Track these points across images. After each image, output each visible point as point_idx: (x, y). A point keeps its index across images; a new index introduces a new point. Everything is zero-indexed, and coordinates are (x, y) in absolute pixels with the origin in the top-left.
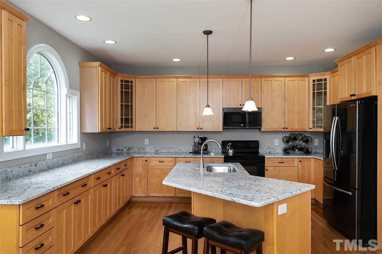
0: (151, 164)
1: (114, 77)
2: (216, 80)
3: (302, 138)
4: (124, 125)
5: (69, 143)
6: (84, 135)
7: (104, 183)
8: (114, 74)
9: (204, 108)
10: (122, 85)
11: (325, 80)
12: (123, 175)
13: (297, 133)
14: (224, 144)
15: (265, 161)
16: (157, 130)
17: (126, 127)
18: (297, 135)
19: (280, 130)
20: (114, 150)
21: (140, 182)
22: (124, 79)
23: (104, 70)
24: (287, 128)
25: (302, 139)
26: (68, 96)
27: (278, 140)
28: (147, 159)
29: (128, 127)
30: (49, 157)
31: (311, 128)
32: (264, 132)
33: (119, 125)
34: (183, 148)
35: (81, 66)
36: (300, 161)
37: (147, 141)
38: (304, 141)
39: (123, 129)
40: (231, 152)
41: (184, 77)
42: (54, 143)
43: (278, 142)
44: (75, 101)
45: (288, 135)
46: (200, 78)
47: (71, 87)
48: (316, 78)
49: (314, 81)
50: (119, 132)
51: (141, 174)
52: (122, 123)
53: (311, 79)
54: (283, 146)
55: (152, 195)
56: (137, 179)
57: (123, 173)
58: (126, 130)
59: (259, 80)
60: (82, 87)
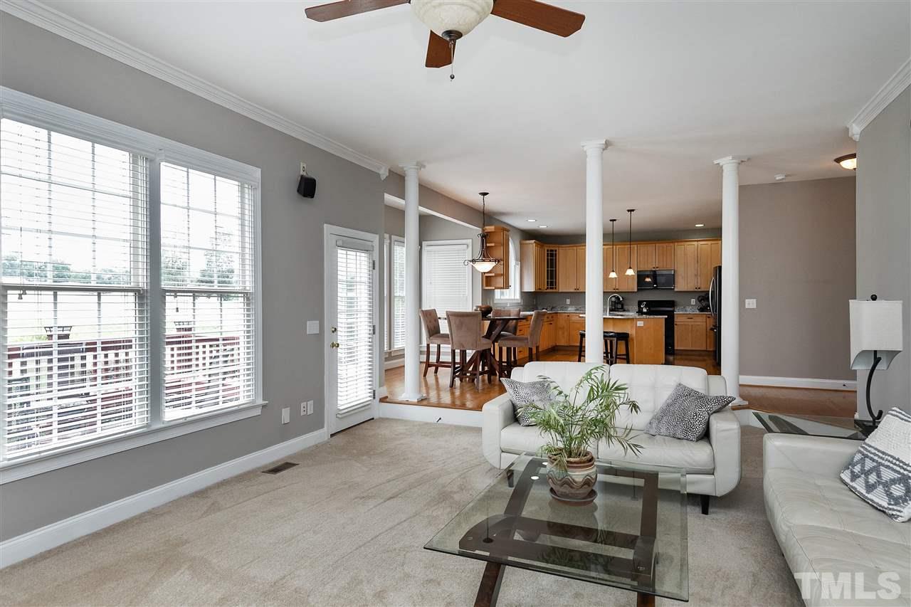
0: (573, 319)
1: (542, 249)
4: (549, 287)
5: (515, 298)
6: (524, 294)
8: (542, 247)
10: (548, 254)
14: (640, 303)
15: (674, 317)
16: (578, 291)
19: (693, 290)
21: (563, 333)
22: (550, 249)
23: (537, 245)
24: (699, 288)
26: (516, 264)
27: (694, 300)
28: (569, 315)
29: (552, 288)
32: (677, 292)
33: (546, 287)
35: (521, 244)
36: (709, 317)
37: (568, 301)
39: (549, 290)
40: (645, 310)
43: (694, 302)
44: (518, 267)
45: (703, 295)
47: (516, 260)
50: (545, 292)
51: (564, 327)
52: (548, 285)
54: (699, 305)
56: (561, 330)
57: (551, 322)
58: (551, 290)
59: (672, 244)
60: (522, 259)
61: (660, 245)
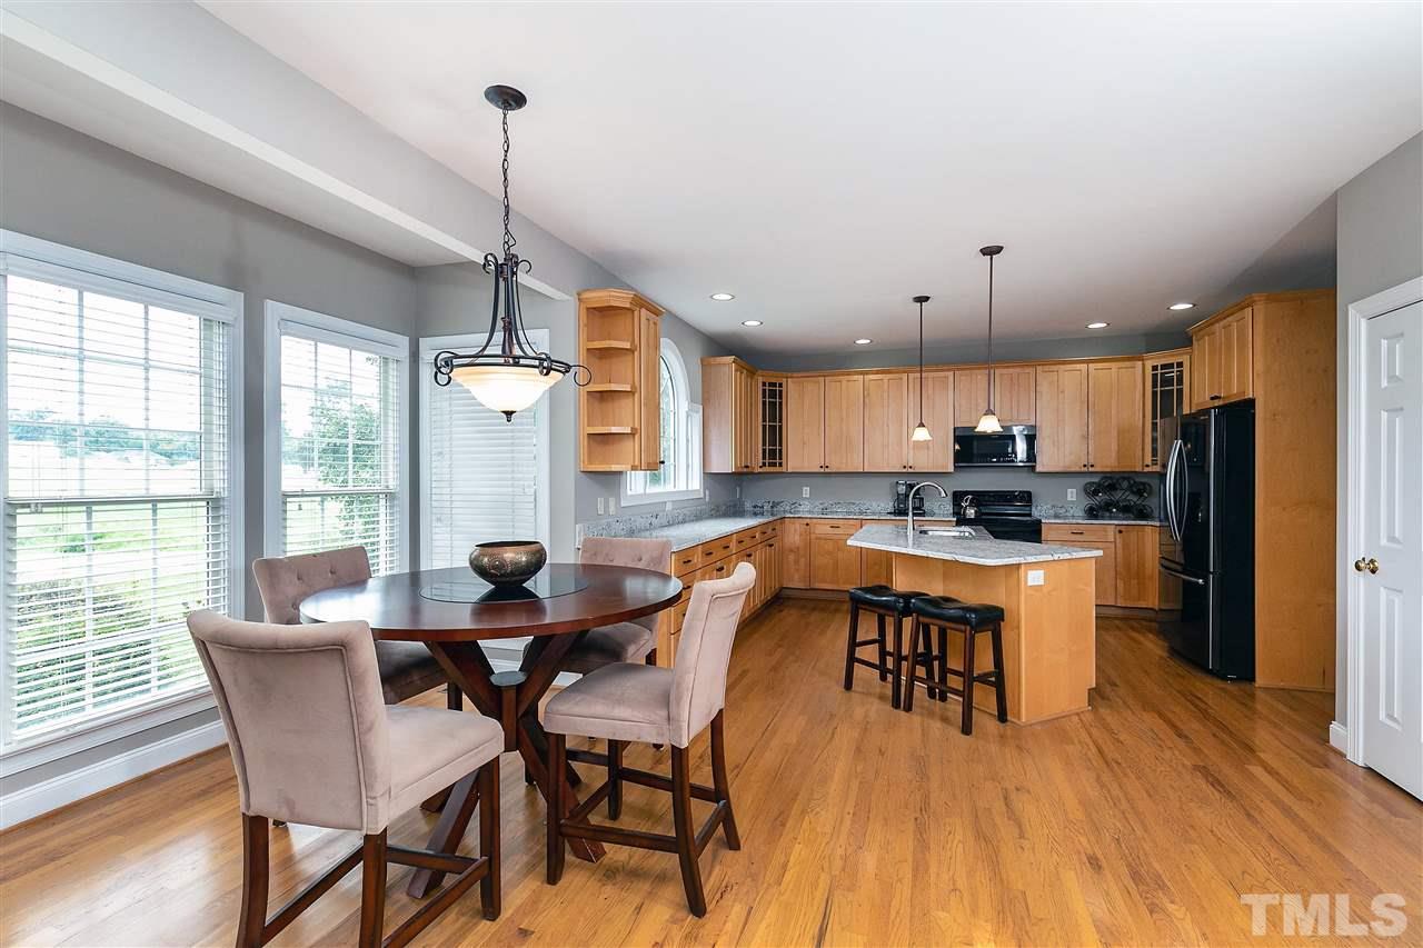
0: (817, 532)
1: (752, 378)
2: (942, 374)
3: (1131, 486)
4: (767, 461)
5: (690, 488)
6: (710, 478)
7: (748, 551)
8: (752, 373)
9: (914, 430)
10: (764, 391)
11: (1180, 365)
12: (771, 546)
13: (1117, 476)
14: (958, 497)
15: (1041, 530)
16: (827, 470)
17: (771, 465)
18: (1118, 480)
19: (1077, 469)
20: (748, 506)
21: (797, 562)
22: (768, 381)
23: (740, 369)
24: (1092, 466)
25: (1130, 488)
26: (688, 415)
27: (1074, 490)
28: (808, 521)
29: (774, 465)
30: (669, 507)
31: (1147, 466)
32: (1042, 472)
33: (760, 461)
34: (874, 504)
35: (704, 365)
36: (1120, 532)
37: (806, 491)
38: (1133, 493)
39: (767, 469)
40: (971, 513)
41: (877, 373)
42: (669, 488)
43: (1075, 495)
44: (698, 418)
45: (1096, 480)
46: (908, 372)
47: (692, 400)
48: (1159, 363)
49: (1155, 368)
50: (760, 473)
51: (798, 548)
52: (764, 458)
53: (1149, 364)
54: (1086, 502)
55: (817, 586)
56: (792, 557)
57: (770, 542)
58: (772, 469)
59: (1031, 370)
60: (706, 398)
61: (1005, 371)
